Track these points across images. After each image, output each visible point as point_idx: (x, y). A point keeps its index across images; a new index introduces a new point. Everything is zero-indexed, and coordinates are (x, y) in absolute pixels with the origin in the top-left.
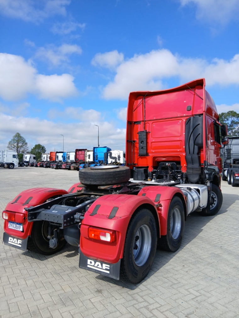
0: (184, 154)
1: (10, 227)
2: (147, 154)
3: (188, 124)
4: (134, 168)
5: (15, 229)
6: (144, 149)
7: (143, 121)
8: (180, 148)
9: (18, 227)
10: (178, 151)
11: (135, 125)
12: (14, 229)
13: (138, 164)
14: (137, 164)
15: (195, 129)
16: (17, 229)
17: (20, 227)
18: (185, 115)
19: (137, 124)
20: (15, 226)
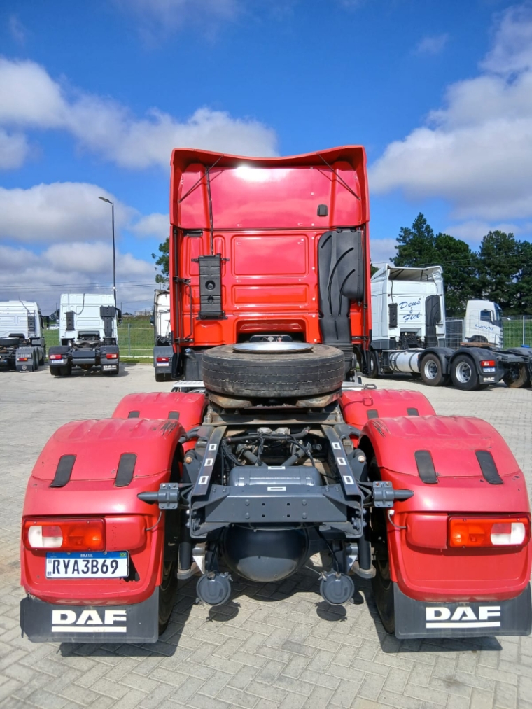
0: (314, 316)
1: (53, 576)
2: (221, 316)
3: (325, 246)
4: (188, 350)
5: (89, 575)
6: (215, 301)
7: (207, 230)
8: (305, 302)
9: (104, 565)
10: (300, 307)
11: (185, 238)
12: (82, 575)
13: (196, 341)
14: (193, 339)
15: (343, 259)
16: (100, 575)
17: (114, 564)
18: (313, 225)
19: (192, 235)
20: (86, 566)
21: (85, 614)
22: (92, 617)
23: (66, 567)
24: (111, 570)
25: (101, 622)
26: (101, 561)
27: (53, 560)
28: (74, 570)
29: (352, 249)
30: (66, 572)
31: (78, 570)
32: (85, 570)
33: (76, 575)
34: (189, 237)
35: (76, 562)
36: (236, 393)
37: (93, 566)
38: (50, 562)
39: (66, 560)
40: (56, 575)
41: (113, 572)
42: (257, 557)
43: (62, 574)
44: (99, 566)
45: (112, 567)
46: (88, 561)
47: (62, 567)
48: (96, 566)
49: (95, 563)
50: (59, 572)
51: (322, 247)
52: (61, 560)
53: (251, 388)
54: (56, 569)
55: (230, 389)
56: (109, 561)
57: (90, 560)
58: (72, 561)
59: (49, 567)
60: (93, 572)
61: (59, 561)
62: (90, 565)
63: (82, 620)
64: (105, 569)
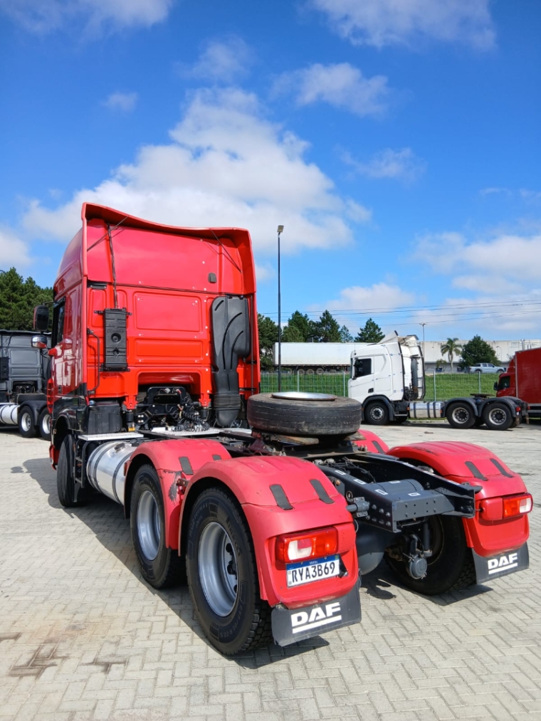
0: (207, 370)
1: (293, 584)
2: (125, 367)
5: (317, 578)
6: (120, 354)
7: (110, 284)
8: (199, 357)
9: (326, 568)
12: (312, 579)
16: (324, 576)
17: (332, 566)
18: (205, 289)
19: (95, 287)
20: (314, 571)
21: (314, 611)
22: (319, 613)
23: (301, 575)
24: (330, 570)
25: (324, 616)
26: (323, 565)
27: (291, 570)
28: (307, 576)
29: (241, 313)
30: (302, 579)
31: (309, 576)
32: (314, 574)
33: (309, 580)
34: (93, 289)
35: (307, 569)
36: (311, 433)
37: (319, 570)
38: (290, 573)
39: (301, 569)
40: (295, 583)
41: (332, 572)
42: (369, 554)
43: (300, 582)
44: (323, 569)
45: (331, 568)
46: (315, 567)
47: (298, 576)
48: (321, 570)
49: (320, 568)
50: (297, 580)
51: (216, 310)
52: (297, 570)
53: (324, 427)
54: (294, 578)
55: (306, 430)
56: (329, 563)
57: (316, 565)
58: (305, 568)
59: (290, 577)
60: (319, 575)
61: (295, 571)
62: (316, 570)
63: (312, 619)
64: (326, 570)
